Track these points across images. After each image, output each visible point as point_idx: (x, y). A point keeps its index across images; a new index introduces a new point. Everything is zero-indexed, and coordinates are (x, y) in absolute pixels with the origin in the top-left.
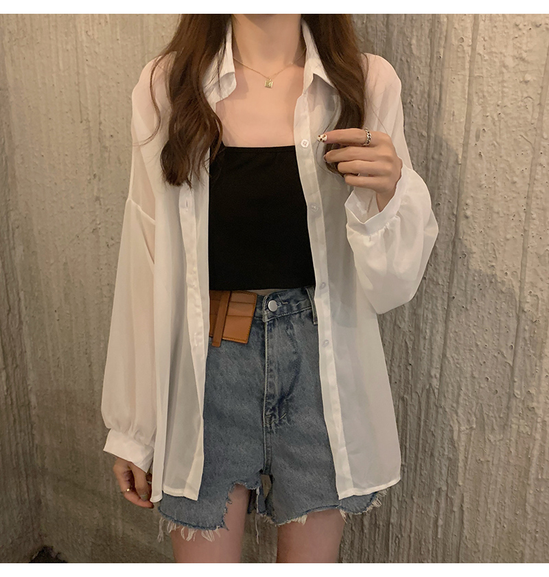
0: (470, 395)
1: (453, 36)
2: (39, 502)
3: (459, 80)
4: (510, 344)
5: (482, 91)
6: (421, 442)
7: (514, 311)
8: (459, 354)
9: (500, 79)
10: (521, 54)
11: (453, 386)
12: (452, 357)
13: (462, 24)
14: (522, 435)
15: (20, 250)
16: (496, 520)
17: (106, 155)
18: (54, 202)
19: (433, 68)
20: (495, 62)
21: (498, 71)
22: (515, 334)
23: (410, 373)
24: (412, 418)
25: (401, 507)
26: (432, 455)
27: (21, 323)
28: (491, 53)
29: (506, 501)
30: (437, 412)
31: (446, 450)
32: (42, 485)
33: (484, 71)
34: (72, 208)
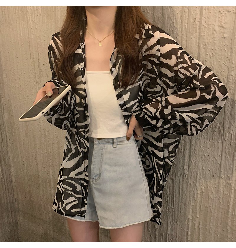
0: (202, 177)
1: (191, 18)
2: (17, 223)
3: (194, 37)
4: (219, 155)
5: (205, 43)
6: (180, 198)
7: (221, 140)
8: (196, 159)
9: (213, 37)
10: (222, 25)
11: (194, 173)
12: (193, 161)
13: (195, 12)
14: (225, 195)
15: (6, 115)
16: (214, 233)
17: (42, 73)
18: (20, 94)
19: (183, 33)
20: (210, 29)
21: (212, 33)
22: (221, 150)
23: (175, 168)
24: (176, 187)
25: (172, 227)
26: (185, 203)
27: (7, 146)
28: (208, 24)
29: (218, 224)
30: (187, 185)
31: (192, 202)
32: (18, 216)
33: (206, 33)
34: (28, 96)
